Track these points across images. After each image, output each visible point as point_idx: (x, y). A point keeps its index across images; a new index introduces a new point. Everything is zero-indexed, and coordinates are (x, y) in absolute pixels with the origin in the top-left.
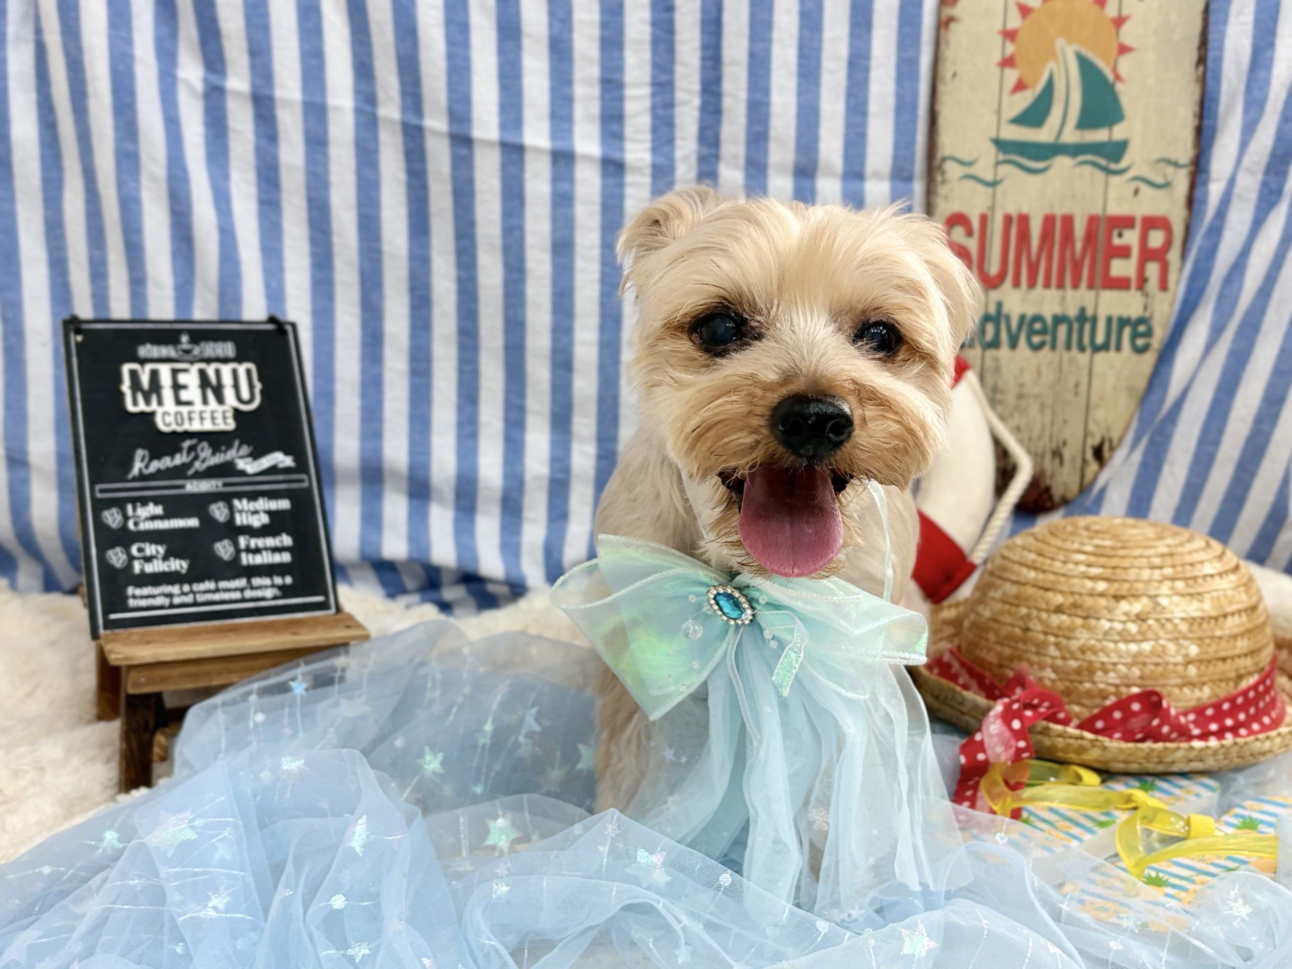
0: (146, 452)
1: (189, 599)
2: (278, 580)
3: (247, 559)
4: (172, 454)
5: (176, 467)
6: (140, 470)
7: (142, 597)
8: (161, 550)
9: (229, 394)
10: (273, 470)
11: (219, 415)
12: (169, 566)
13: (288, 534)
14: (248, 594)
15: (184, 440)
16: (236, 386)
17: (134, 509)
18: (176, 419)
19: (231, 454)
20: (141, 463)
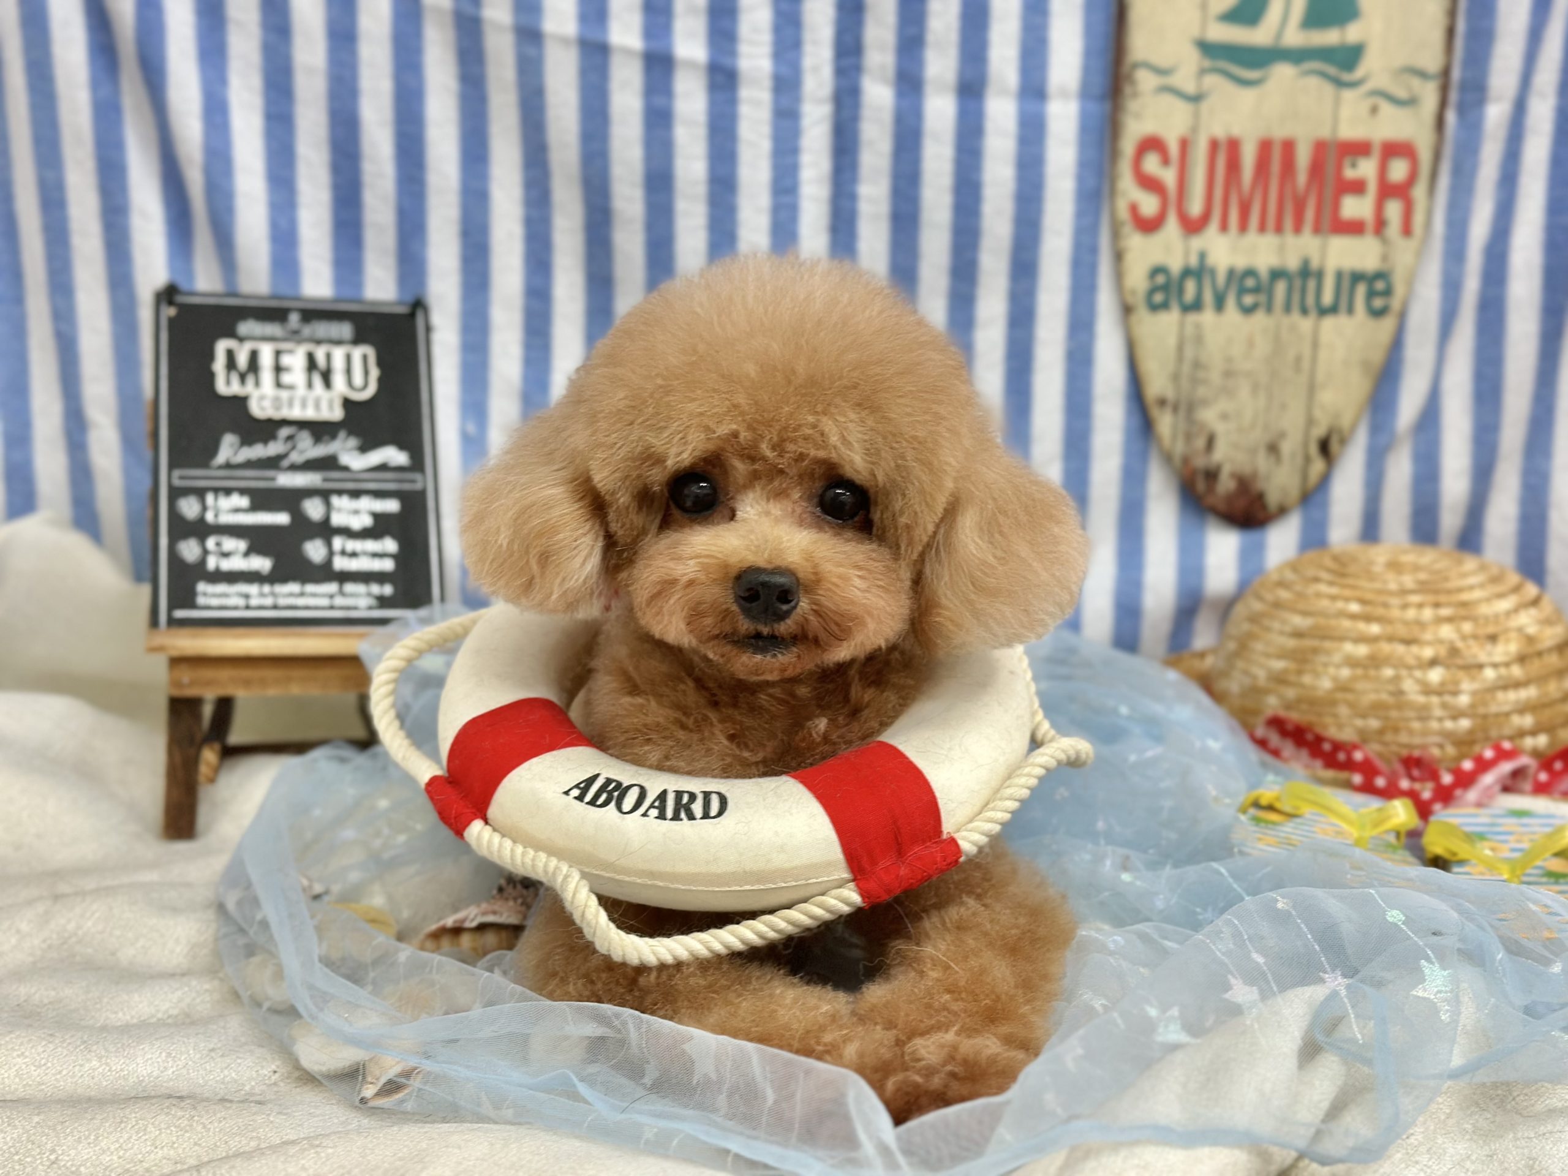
0: (236, 438)
1: (269, 601)
2: (375, 589)
3: (340, 564)
4: (264, 444)
5: (269, 458)
6: (227, 458)
7: (215, 595)
9: (339, 380)
10: (383, 467)
11: (324, 405)
12: (249, 564)
13: (394, 538)
14: (339, 601)
15: (281, 428)
16: (348, 371)
17: (216, 499)
18: (274, 404)
19: (334, 447)
20: (229, 449)
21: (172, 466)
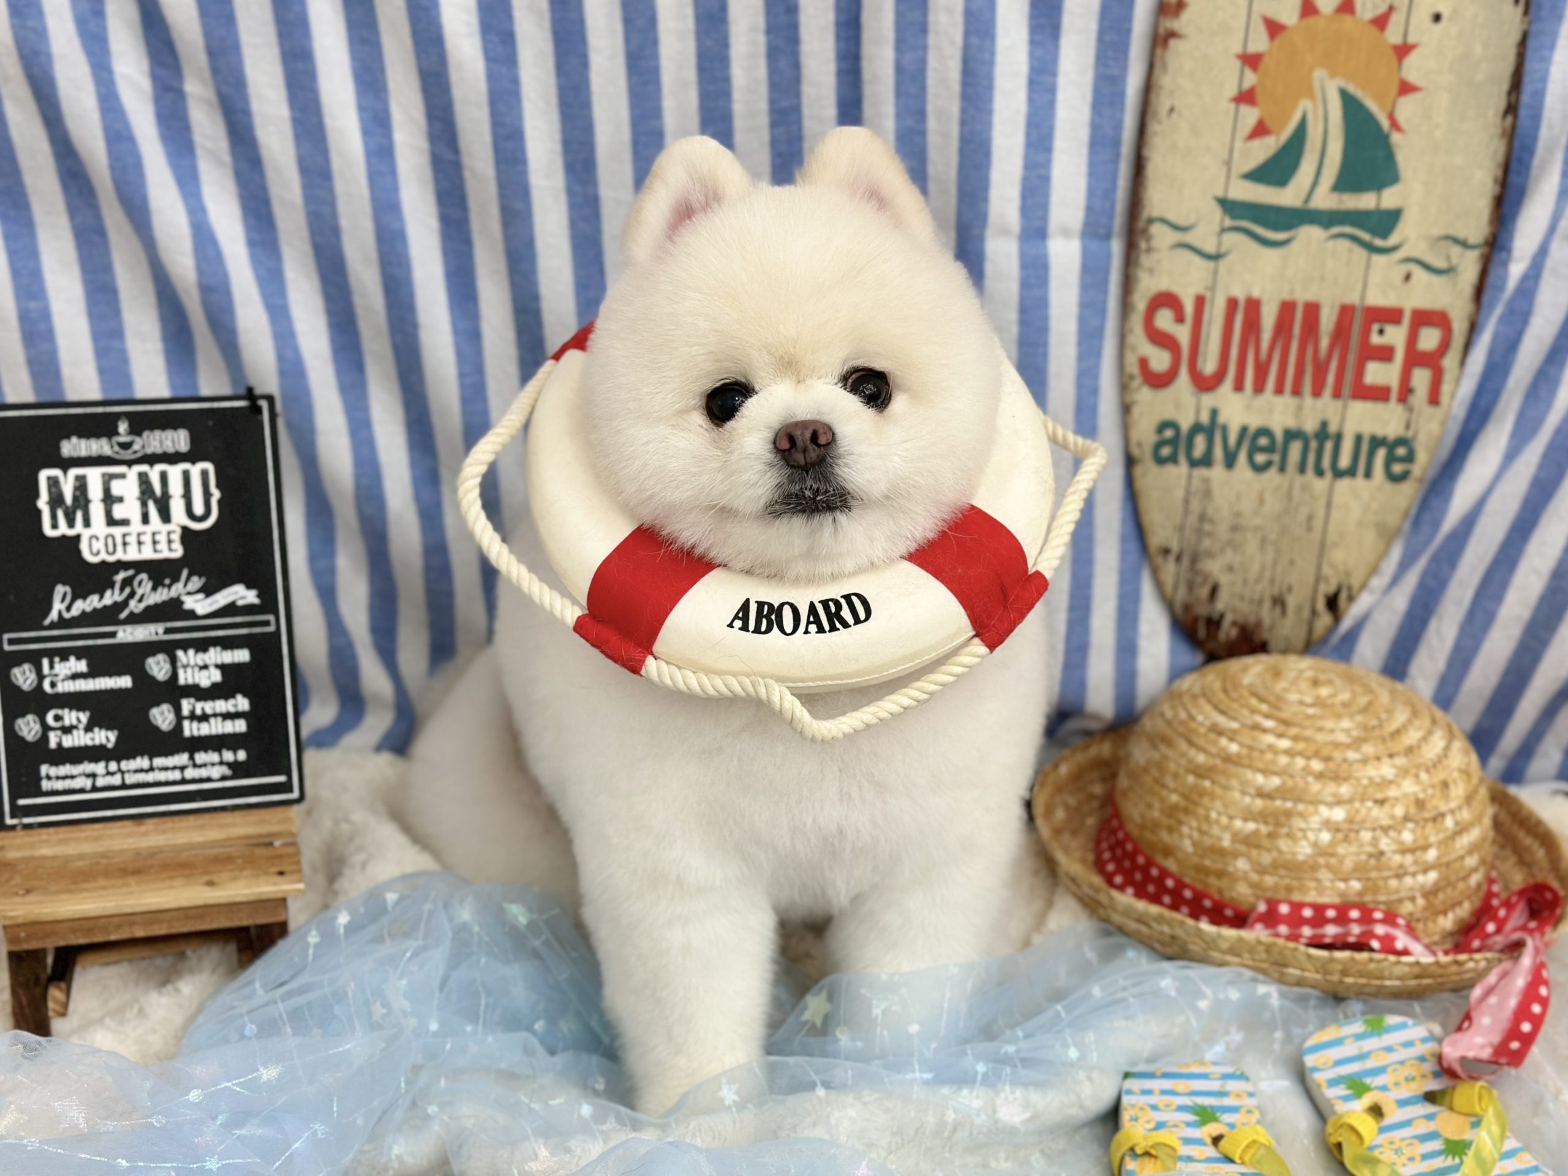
0: (68, 589)
1: (116, 780)
2: (228, 756)
3: (190, 729)
5: (105, 607)
6: (60, 613)
7: (58, 778)
8: (84, 717)
9: (177, 506)
10: (231, 609)
11: (162, 538)
12: (93, 739)
13: (245, 695)
14: (190, 773)
15: (117, 573)
16: (187, 495)
17: (52, 667)
18: (106, 545)
19: (177, 589)
20: (61, 604)
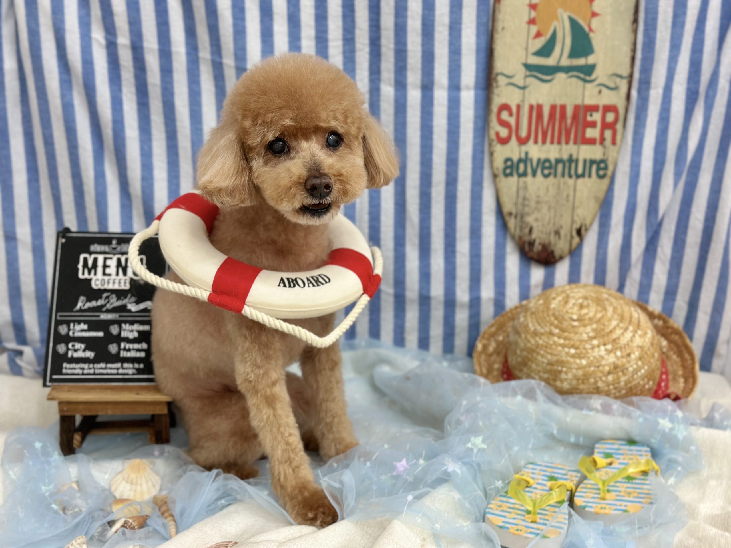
0: (85, 298)
1: (92, 371)
2: (136, 366)
3: (123, 354)
4: (97, 300)
5: (98, 307)
6: (80, 307)
7: (70, 369)
8: (83, 346)
9: (130, 271)
10: (144, 310)
11: (122, 282)
12: (85, 355)
14: (121, 371)
15: (103, 293)
17: (74, 326)
18: (101, 283)
19: (125, 301)
20: (81, 303)
21: (57, 312)
